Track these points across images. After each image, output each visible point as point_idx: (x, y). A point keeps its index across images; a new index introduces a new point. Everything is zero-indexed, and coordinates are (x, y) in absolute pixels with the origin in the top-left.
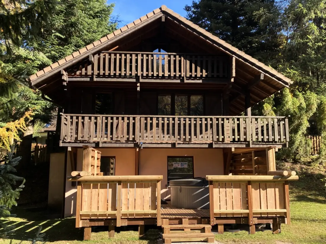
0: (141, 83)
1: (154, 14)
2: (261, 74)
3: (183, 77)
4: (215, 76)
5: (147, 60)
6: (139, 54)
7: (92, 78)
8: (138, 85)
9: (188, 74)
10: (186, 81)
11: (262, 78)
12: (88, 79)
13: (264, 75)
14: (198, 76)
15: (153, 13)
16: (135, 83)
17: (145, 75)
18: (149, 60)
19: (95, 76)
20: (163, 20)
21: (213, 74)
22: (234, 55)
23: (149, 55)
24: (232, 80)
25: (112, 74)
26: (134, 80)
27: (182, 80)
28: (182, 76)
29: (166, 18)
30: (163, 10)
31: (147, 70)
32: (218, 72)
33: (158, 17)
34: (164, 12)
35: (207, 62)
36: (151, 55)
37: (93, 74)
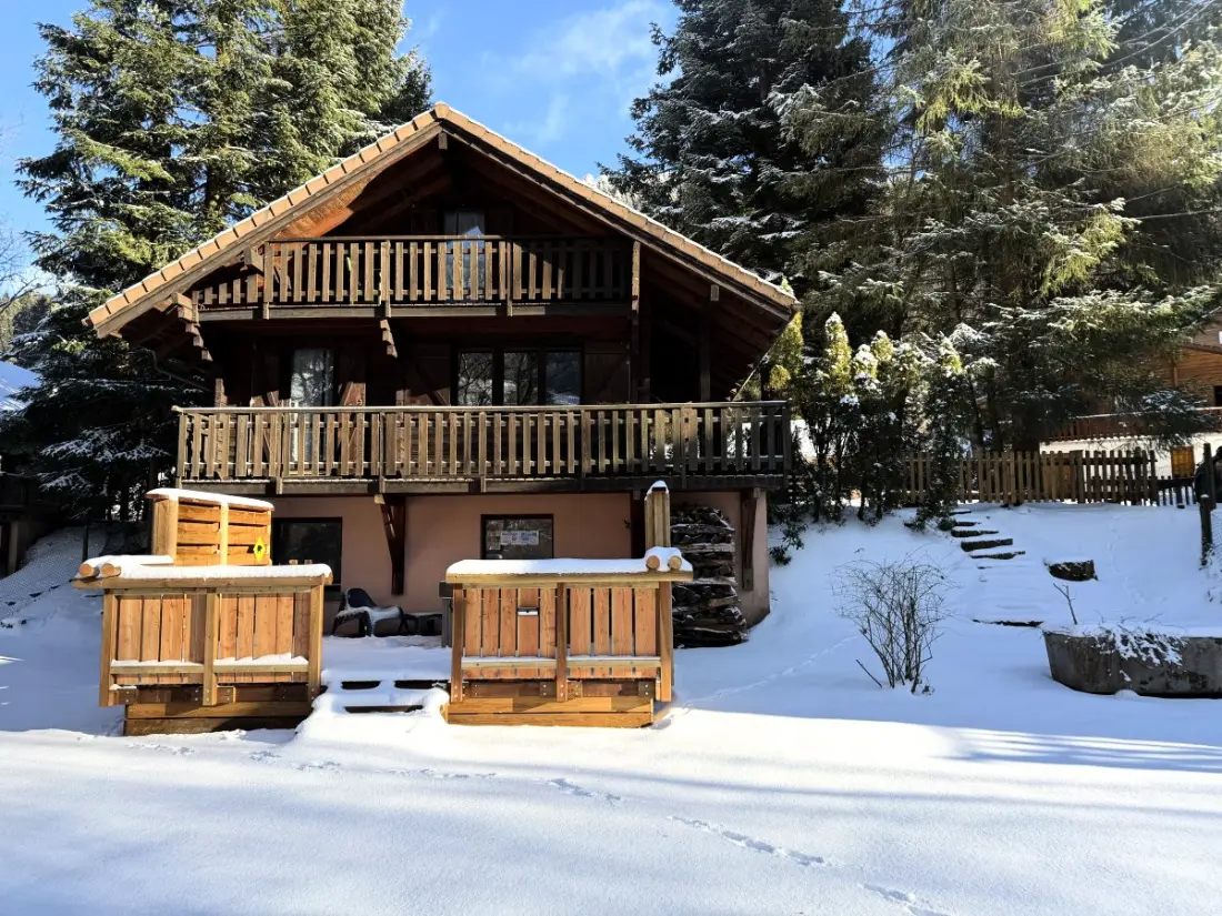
0: (391, 321)
1: (416, 128)
2: (712, 287)
3: (505, 302)
4: (592, 296)
5: (406, 258)
6: (384, 241)
7: (259, 312)
8: (384, 324)
9: (519, 293)
10: (511, 312)
11: (715, 297)
12: (247, 315)
13: (720, 287)
14: (544, 297)
15: (412, 127)
16: (375, 322)
17: (399, 297)
18: (412, 257)
19: (267, 307)
20: (443, 145)
21: (585, 290)
22: (636, 238)
23: (412, 244)
24: (635, 305)
25: (311, 298)
26: (370, 313)
27: (503, 309)
28: (502, 297)
29: (450, 140)
30: (439, 116)
31: (407, 285)
32: (600, 283)
33: (430, 136)
34: (444, 123)
35: (569, 256)
36: (416, 244)
37: (261, 301)
